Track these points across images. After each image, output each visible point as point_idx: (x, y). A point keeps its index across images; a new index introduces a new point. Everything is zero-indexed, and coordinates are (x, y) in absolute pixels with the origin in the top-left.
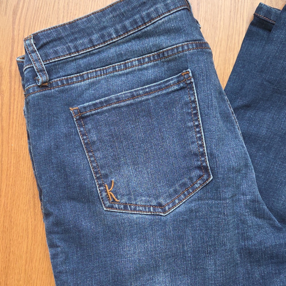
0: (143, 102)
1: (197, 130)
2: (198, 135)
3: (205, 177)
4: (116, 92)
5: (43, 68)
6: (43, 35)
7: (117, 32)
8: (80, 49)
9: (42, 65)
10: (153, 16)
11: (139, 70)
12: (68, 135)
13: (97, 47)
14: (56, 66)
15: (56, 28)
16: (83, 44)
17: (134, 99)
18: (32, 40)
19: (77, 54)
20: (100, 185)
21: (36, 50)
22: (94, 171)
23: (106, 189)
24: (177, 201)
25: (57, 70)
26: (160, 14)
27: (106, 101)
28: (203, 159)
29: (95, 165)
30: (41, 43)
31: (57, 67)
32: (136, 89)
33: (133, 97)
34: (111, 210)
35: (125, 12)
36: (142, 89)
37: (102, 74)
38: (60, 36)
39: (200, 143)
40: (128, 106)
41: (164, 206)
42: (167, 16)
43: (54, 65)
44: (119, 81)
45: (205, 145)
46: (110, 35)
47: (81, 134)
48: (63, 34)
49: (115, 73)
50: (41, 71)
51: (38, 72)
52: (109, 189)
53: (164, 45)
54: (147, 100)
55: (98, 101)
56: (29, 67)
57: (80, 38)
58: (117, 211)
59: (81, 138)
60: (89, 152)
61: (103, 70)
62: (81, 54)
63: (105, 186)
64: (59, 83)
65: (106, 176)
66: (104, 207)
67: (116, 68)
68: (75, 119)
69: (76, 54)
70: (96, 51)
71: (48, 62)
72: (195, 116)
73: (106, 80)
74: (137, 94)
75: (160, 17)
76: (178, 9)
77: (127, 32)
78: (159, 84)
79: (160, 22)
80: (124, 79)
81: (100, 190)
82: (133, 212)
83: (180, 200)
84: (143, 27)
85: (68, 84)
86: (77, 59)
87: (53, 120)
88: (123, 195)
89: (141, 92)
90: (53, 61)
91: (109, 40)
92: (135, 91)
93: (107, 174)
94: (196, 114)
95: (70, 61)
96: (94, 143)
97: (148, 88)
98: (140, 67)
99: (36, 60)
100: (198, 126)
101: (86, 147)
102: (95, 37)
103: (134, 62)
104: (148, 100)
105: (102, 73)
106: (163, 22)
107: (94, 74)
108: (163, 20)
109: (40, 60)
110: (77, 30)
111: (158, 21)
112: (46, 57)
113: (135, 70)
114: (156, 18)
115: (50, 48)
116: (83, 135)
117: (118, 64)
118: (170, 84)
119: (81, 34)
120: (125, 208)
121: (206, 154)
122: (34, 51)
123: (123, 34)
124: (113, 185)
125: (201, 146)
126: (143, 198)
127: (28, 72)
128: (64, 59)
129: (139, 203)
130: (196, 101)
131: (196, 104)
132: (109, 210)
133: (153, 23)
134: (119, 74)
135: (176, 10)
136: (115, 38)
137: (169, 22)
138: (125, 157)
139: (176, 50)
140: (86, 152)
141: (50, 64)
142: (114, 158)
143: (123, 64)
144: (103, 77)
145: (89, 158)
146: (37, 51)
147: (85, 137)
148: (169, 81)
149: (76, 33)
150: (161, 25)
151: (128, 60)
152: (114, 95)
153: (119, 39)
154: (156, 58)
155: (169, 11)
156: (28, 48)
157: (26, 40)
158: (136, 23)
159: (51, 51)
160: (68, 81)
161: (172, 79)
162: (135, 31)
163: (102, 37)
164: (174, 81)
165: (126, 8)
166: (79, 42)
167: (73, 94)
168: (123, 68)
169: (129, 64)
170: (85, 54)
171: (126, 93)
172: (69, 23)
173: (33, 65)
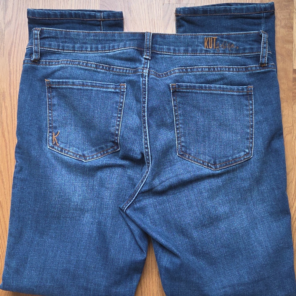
0: (88, 90)
1: (119, 119)
2: (118, 123)
3: (116, 147)
4: (74, 78)
5: (38, 51)
6: (47, 31)
7: (91, 48)
8: (66, 48)
9: (38, 49)
10: (116, 47)
11: (94, 71)
13: (76, 52)
15: (56, 31)
16: (68, 47)
17: (83, 86)
18: (39, 32)
19: (63, 51)
20: (50, 132)
21: (39, 38)
22: (49, 122)
23: (53, 135)
24: (95, 156)
25: (47, 55)
26: (119, 48)
27: (66, 82)
28: (116, 138)
29: (51, 118)
30: (44, 36)
31: (47, 53)
32: (87, 81)
33: (83, 85)
34: (52, 149)
35: (102, 40)
36: (91, 83)
38: (57, 36)
39: (117, 128)
40: (78, 89)
41: (86, 157)
42: (123, 50)
44: (79, 72)
45: (120, 130)
46: (87, 48)
48: (59, 36)
49: (79, 66)
50: (36, 52)
51: (35, 52)
52: (55, 135)
53: (116, 64)
54: (92, 90)
55: (61, 80)
57: (68, 42)
58: (55, 150)
59: (47, 100)
61: (72, 61)
62: (65, 52)
63: (53, 134)
64: (44, 63)
65: (55, 128)
66: (48, 146)
67: (80, 63)
68: (46, 87)
70: (74, 54)
71: (43, 49)
72: (120, 112)
73: (72, 68)
74: (86, 84)
76: (130, 48)
77: (97, 51)
78: (103, 84)
80: (83, 72)
81: (49, 135)
82: (66, 155)
83: (97, 157)
84: (108, 52)
85: (49, 65)
86: (62, 54)
88: (63, 142)
89: (89, 84)
90: (46, 49)
91: (85, 51)
93: (56, 127)
94: (120, 111)
95: (57, 53)
96: (54, 105)
97: (95, 83)
98: (95, 69)
99: (36, 45)
100: (119, 118)
101: (48, 106)
102: (77, 46)
103: (93, 65)
105: (71, 63)
106: (119, 53)
107: (66, 62)
108: (120, 51)
109: (39, 46)
110: (68, 37)
111: (117, 51)
112: (42, 45)
113: (91, 70)
114: (116, 49)
115: (48, 41)
116: (49, 99)
117: (83, 62)
118: (110, 87)
119: (70, 40)
120: (61, 151)
121: (119, 136)
122: (37, 39)
123: (95, 51)
124: (58, 134)
125: (118, 130)
126: (75, 148)
128: (53, 51)
129: (71, 151)
130: (123, 103)
131: (123, 105)
132: (50, 148)
133: (114, 51)
134: (81, 68)
135: (128, 48)
136: (88, 51)
137: (122, 54)
138: (71, 120)
139: (122, 70)
140: (48, 109)
141: (44, 50)
142: (64, 118)
143: (86, 62)
144: (70, 65)
145: (48, 113)
146: (39, 40)
147: (50, 100)
148: (110, 85)
149: (67, 39)
150: (118, 54)
151: (90, 61)
152: (72, 80)
153: (91, 52)
154: (107, 69)
155: (125, 48)
156: (34, 35)
157: (36, 30)
158: (105, 48)
159: (48, 43)
160: (50, 63)
161: (112, 85)
162: (102, 52)
163: (82, 47)
164: (113, 86)
165: (103, 38)
166: (67, 44)
167: (49, 71)
168: (85, 65)
169: (90, 64)
170: (67, 53)
171: (80, 81)
172: (66, 31)
173: (33, 47)
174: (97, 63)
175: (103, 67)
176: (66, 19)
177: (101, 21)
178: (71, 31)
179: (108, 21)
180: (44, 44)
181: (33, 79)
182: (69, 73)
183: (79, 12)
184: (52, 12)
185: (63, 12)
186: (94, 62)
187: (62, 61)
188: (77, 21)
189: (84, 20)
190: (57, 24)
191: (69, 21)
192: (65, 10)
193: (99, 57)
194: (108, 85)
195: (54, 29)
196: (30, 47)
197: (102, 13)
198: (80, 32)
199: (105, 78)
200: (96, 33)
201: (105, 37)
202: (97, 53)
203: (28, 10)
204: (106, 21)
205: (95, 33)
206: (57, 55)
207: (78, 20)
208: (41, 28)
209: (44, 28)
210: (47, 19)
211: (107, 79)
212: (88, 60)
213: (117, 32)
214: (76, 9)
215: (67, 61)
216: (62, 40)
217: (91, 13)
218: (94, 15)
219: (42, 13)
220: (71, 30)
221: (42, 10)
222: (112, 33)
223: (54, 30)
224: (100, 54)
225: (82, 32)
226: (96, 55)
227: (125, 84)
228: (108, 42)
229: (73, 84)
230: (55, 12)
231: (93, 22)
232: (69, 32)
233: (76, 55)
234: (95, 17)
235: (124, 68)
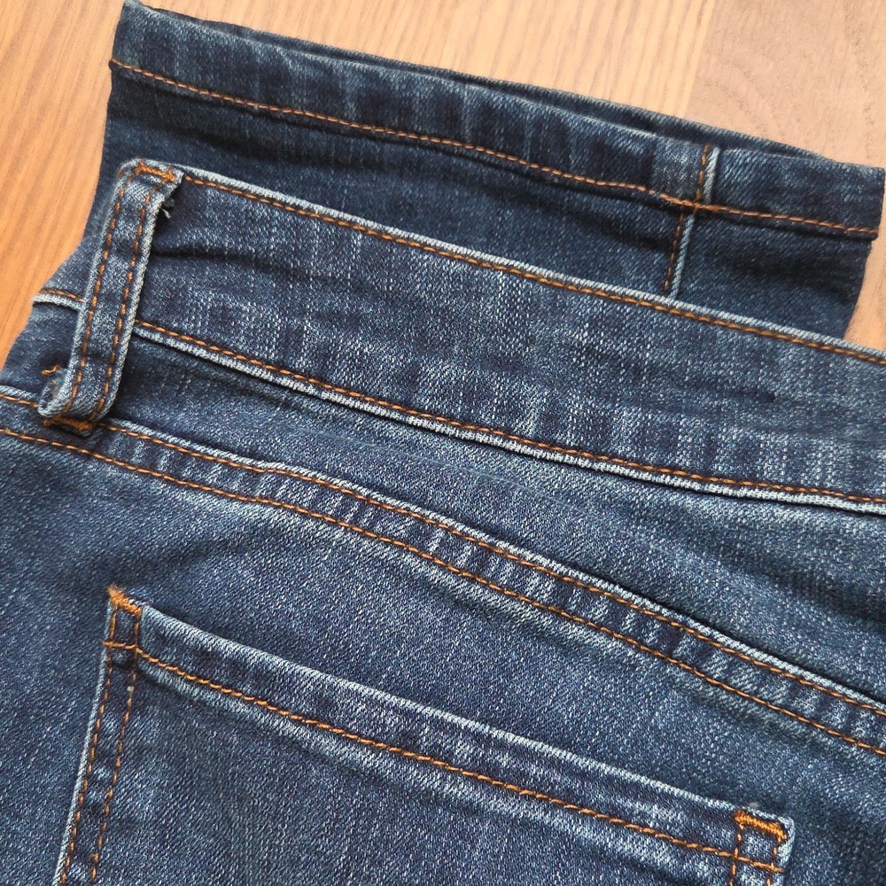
0: (439, 805)
4: (337, 662)
5: (116, 348)
6: (226, 207)
7: (552, 418)
8: (339, 376)
9: (120, 332)
10: (768, 467)
11: (528, 629)
12: (36, 715)
13: (418, 422)
14: (186, 374)
15: (304, 217)
16: (361, 364)
17: (399, 758)
18: (160, 199)
19: (311, 390)
21: (146, 250)
25: (179, 392)
26: (803, 480)
27: (262, 675)
30: (192, 236)
31: (185, 379)
32: (448, 717)
33: (405, 745)
35: (653, 369)
36: (478, 738)
37: (343, 520)
38: (295, 263)
40: (351, 773)
42: (835, 509)
43: (174, 365)
44: (395, 611)
46: (513, 409)
47: (96, 747)
48: (313, 265)
49: (408, 559)
50: (94, 355)
51: (82, 353)
53: (740, 620)
54: (470, 810)
55: (228, 647)
56: (61, 306)
57: (376, 330)
59: (82, 765)
60: (77, 854)
61: (366, 502)
62: (328, 401)
64: (139, 449)
67: (428, 536)
68: (105, 658)
69: (307, 385)
70: (402, 431)
71: (156, 337)
73: (345, 560)
74: (436, 745)
75: (792, 493)
77: (596, 455)
78: (583, 775)
79: (783, 514)
80: (431, 616)
84: (687, 484)
85: (174, 480)
86: (298, 410)
87: (12, 602)
89: (464, 748)
90: (182, 346)
91: (493, 429)
92: (438, 724)
95: (262, 397)
96: (128, 825)
97: (518, 752)
98: (546, 621)
99: (110, 298)
101: (77, 824)
102: (440, 371)
103: (534, 580)
104: (476, 812)
105: (349, 517)
106: (795, 526)
107: (311, 493)
108: (799, 515)
109: (128, 307)
110: (389, 284)
111: (774, 502)
112: (161, 309)
113: (510, 618)
114: (771, 484)
115: (216, 285)
116: (101, 756)
117: (452, 528)
118: (643, 814)
119: (396, 318)
122: (128, 251)
123: (574, 448)
127: (46, 323)
128: (234, 371)
133: (747, 500)
134: (424, 578)
136: (521, 438)
137: (821, 546)
139: (783, 690)
140: (63, 848)
141: (161, 353)
143: (476, 542)
144: (338, 534)
146: (145, 259)
147: (102, 773)
148: (648, 795)
149: (376, 298)
150: (775, 531)
151: (514, 540)
152: (317, 674)
153: (540, 453)
154: (651, 638)
155: (859, 497)
156: (116, 216)
157: (140, 177)
158: (668, 445)
159: (208, 298)
160: (183, 464)
161: (665, 800)
162: (633, 474)
163: (475, 394)
164: (670, 815)
165: (671, 357)
166: (357, 344)
167: (162, 532)
168: (462, 562)
169: (509, 568)
170: (342, 413)
171: (383, 705)
172: (378, 236)
173: (81, 308)
174: (575, 566)
175: (618, 608)
176: (402, 141)
177: (688, 211)
178: (422, 248)
179: (745, 222)
180: (176, 304)
181: (18, 563)
182: (309, 595)
183: (524, 101)
184: (305, 62)
185: (395, 76)
186: (551, 556)
187: (280, 477)
188: (485, 171)
189: (540, 179)
190: (322, 161)
191: (420, 161)
192: (414, 68)
193: (602, 506)
194: (625, 794)
195: (291, 200)
196: (56, 300)
197: (715, 154)
198: (493, 267)
199: (613, 716)
200: (622, 301)
201: (690, 350)
202: (585, 469)
203: (126, 8)
204: (732, 220)
205: (609, 298)
206: (260, 412)
207: (497, 167)
208: (187, 173)
209: (212, 176)
210: (249, 111)
211: (628, 723)
212: (507, 523)
213: (804, 334)
214: (500, 76)
215: (325, 488)
216: (334, 301)
217: (620, 128)
218: (637, 149)
219: (223, 51)
220: (423, 238)
221: (238, 30)
222: (758, 334)
223: (285, 204)
224: (610, 483)
225: (508, 270)
226: (575, 481)
227: (786, 822)
228: (705, 400)
229: (323, 709)
230: (328, 71)
231: (614, 208)
232: (406, 245)
233: (412, 446)
234: (644, 168)
235: (809, 676)
